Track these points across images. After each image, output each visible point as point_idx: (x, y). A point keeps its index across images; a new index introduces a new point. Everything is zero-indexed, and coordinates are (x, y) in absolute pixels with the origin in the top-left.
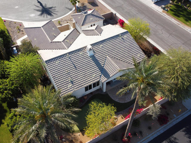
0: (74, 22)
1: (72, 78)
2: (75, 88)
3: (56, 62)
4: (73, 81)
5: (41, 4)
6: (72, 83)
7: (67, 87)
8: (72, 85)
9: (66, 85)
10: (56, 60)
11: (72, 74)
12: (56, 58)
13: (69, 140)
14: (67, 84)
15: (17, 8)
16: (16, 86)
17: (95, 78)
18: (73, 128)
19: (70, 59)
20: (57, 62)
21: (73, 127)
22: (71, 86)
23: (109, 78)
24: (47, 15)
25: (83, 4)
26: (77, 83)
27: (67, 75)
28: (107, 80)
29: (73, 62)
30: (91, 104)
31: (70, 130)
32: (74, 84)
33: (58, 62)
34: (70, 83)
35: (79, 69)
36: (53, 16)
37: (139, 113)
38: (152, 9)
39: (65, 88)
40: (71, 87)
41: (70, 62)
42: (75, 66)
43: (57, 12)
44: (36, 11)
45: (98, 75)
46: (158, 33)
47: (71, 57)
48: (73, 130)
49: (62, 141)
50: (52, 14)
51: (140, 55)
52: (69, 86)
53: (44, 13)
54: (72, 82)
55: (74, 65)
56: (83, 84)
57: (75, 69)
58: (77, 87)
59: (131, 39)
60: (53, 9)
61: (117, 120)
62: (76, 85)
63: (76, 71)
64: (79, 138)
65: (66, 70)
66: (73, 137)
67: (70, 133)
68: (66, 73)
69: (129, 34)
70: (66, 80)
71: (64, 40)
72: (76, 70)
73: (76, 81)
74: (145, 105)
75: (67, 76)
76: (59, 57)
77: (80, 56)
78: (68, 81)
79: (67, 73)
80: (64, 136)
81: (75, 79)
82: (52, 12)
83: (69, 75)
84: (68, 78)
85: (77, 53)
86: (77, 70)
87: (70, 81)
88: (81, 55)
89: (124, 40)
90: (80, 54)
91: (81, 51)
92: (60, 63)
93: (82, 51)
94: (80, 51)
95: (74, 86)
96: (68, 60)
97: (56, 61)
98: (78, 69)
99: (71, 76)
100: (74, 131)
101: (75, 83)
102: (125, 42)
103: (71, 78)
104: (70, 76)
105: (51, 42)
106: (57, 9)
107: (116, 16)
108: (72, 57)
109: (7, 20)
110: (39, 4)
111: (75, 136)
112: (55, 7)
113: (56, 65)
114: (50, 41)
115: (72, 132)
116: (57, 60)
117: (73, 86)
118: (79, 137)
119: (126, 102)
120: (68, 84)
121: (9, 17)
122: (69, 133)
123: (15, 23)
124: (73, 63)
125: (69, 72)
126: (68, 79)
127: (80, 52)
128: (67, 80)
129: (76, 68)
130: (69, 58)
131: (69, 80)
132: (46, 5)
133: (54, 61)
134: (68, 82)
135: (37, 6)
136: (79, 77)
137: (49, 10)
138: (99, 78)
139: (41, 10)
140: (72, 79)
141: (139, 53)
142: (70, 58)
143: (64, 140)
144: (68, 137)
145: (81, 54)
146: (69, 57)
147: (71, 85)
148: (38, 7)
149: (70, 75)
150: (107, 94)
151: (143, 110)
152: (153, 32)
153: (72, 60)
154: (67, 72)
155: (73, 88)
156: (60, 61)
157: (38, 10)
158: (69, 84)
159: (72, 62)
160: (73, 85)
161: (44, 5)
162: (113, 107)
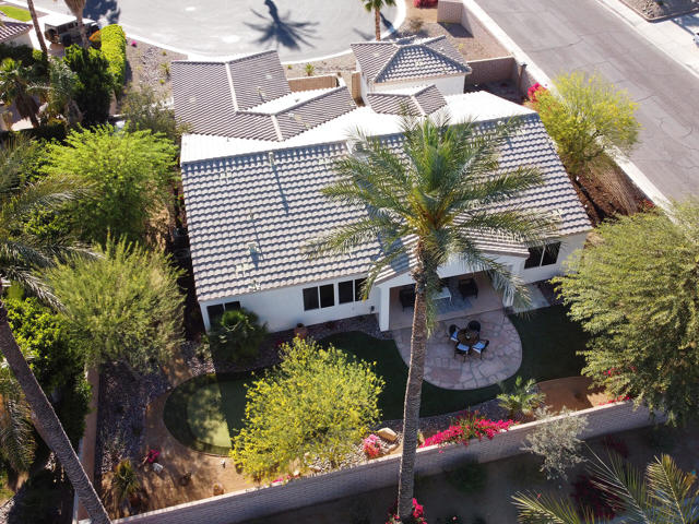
0: (359, 70)
1: (262, 243)
2: (262, 279)
3: (219, 175)
4: (261, 254)
5: (273, 11)
6: (256, 262)
7: (232, 269)
8: (253, 266)
9: (230, 263)
10: (224, 167)
11: (265, 228)
12: (223, 159)
13: (177, 475)
14: (234, 259)
15: (191, 13)
16: (55, 228)
17: (351, 260)
18: (211, 433)
19: (276, 172)
20: (223, 176)
21: (212, 429)
22: (247, 271)
23: (403, 272)
24: (281, 45)
25: (420, 24)
26: (272, 263)
27: (244, 225)
28: (394, 276)
29: (283, 186)
30: (292, 346)
31: (199, 439)
32: (260, 265)
33: (229, 175)
34: (247, 257)
35: (296, 217)
36: (298, 48)
37: (490, 437)
38: (687, 72)
39: (225, 271)
40: (248, 275)
41: (273, 185)
42: (284, 202)
43: (319, 38)
44: (249, 28)
45: (366, 254)
46: (689, 160)
47: (280, 165)
48: (208, 441)
49: (151, 469)
50: (299, 43)
51: (566, 211)
52: (239, 268)
53: (275, 37)
54: (254, 255)
55: (283, 196)
56: (295, 273)
57: (283, 212)
58: (268, 278)
59: (541, 147)
60: (308, 27)
61: (394, 445)
62: (267, 271)
63: (284, 219)
64: (219, 477)
65: (248, 211)
66: (199, 466)
67: (195, 448)
68: (243, 219)
69: (540, 127)
70: (238, 244)
71: (283, 112)
72: (287, 215)
73: (271, 255)
74: (525, 410)
75: (246, 232)
76: (236, 158)
77: (316, 169)
78: (243, 250)
79: (248, 222)
80: (165, 453)
81: (269, 249)
82: (298, 38)
83: (252, 231)
84: (247, 239)
85: (308, 157)
86: (290, 218)
87: (248, 253)
88: (322, 168)
89: (513, 145)
90: (321, 162)
91: (329, 152)
92: (236, 181)
93: (332, 154)
94: (323, 153)
95: (260, 272)
96: (267, 176)
97: (222, 170)
98: (293, 215)
99: (260, 236)
100: (209, 448)
101: (266, 263)
102: (515, 151)
103: (258, 240)
104: (256, 234)
105: (238, 114)
106: (321, 31)
107: (526, 73)
108: (284, 167)
109: (142, 44)
110: (267, 8)
111: (204, 467)
112: (317, 24)
113: (217, 183)
114: (236, 109)
115: (200, 446)
116: (228, 169)
117: (253, 273)
118: (221, 473)
119: (457, 387)
120: (237, 261)
121: (156, 35)
122: (189, 449)
123: (165, 54)
124: (280, 190)
125: (256, 216)
126: (245, 243)
127: (320, 156)
128: (241, 247)
129: (287, 209)
130: (271, 170)
131: (247, 246)
132: (289, 13)
133: (215, 171)
134: (243, 253)
135: (256, 14)
136: (289, 246)
137: (291, 31)
138: (366, 265)
139: (265, 27)
140: (260, 247)
141: (563, 205)
142: (278, 169)
143: (158, 466)
144: (178, 462)
145: (324, 165)
146: (274, 167)
147: (246, 267)
148: (260, 16)
149: (259, 230)
150: (393, 342)
151: (512, 428)
152: (666, 153)
153: (281, 180)
154: (249, 218)
155: (251, 278)
156: (235, 174)
157: (253, 27)
158: (244, 260)
159: (279, 184)
160: (257, 269)
161: (281, 13)
162: (372, 377)
